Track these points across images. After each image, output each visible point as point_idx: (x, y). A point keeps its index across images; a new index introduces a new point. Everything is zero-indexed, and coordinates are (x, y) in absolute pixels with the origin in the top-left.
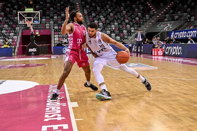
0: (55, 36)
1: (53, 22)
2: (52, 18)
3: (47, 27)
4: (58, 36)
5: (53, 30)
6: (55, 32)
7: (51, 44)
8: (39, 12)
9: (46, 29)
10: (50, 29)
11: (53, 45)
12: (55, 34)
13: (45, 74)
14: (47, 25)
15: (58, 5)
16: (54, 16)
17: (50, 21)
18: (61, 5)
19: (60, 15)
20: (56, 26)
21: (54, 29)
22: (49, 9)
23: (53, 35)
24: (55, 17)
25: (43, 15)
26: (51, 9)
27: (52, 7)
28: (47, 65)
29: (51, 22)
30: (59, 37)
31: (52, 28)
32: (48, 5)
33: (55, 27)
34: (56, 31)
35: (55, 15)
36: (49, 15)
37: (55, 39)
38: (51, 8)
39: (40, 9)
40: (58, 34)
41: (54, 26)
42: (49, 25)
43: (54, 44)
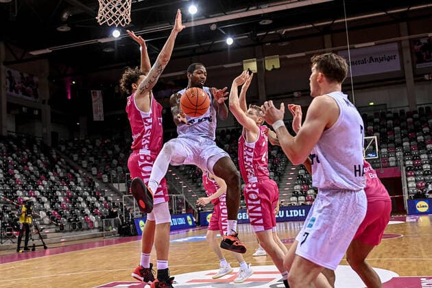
0: (409, 179)
1: (402, 154)
2: (400, 145)
3: (392, 164)
4: (414, 179)
5: (404, 168)
6: (409, 171)
7: (402, 194)
8: (376, 137)
9: (389, 167)
10: (397, 166)
11: (406, 197)
12: (407, 176)
13: (403, 254)
14: (390, 159)
15: (410, 120)
16: (402, 142)
17: (396, 152)
18: (415, 120)
19: (415, 139)
20: (408, 160)
21: (405, 165)
22: (391, 130)
23: (405, 177)
24: (404, 144)
25: (382, 141)
26: (397, 128)
27: (397, 125)
28: (402, 236)
29: (398, 154)
30: (416, 181)
31: (402, 163)
32: (390, 122)
33: (407, 163)
34: (409, 169)
35: (404, 140)
36: (392, 141)
37: (410, 185)
38: (395, 129)
39: (375, 131)
40: (415, 176)
41: (404, 161)
42: (393, 158)
43: (409, 194)
